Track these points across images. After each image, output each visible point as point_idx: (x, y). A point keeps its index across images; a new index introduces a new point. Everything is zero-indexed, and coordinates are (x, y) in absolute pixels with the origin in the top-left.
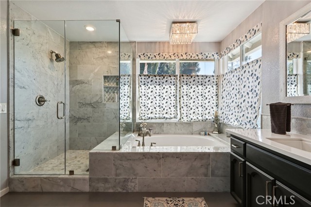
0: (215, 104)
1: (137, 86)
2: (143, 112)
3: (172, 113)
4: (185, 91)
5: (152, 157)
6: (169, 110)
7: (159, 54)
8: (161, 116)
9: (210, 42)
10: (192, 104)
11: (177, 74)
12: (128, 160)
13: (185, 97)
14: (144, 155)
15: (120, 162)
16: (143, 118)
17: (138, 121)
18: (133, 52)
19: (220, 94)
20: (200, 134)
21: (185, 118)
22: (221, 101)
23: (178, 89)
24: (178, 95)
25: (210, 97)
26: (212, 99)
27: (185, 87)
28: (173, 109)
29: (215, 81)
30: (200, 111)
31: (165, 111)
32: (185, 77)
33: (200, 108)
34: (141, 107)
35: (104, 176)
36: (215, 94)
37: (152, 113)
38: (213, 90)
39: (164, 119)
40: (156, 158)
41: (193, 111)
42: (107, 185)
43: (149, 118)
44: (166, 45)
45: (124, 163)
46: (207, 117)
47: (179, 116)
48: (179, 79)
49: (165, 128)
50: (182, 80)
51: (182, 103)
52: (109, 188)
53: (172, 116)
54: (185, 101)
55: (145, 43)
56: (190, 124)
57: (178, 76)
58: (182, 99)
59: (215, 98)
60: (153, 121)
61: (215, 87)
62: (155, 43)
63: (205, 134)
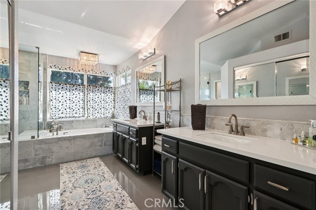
0: (113, 107)
1: (48, 91)
2: (54, 113)
3: (81, 113)
4: (91, 97)
5: (65, 140)
6: (78, 111)
7: (69, 68)
8: (71, 115)
9: (110, 65)
10: (97, 106)
11: (85, 84)
12: (46, 143)
13: (91, 101)
14: (59, 139)
15: (39, 146)
16: (54, 117)
17: (48, 120)
18: (44, 63)
19: (116, 100)
20: (102, 127)
21: (91, 117)
22: (116, 104)
23: (86, 95)
24: (86, 100)
25: (109, 102)
26: (111, 103)
27: (91, 94)
28: (81, 110)
29: (113, 91)
30: (103, 111)
31: (75, 112)
32: (92, 87)
33: (103, 109)
34: (51, 109)
35: (24, 157)
36: (113, 99)
37: (62, 113)
38: (112, 97)
39: (74, 118)
40: (69, 140)
41: (97, 111)
42: (27, 164)
43: (60, 117)
44: (76, 62)
45: (42, 146)
46: (107, 115)
47: (86, 115)
48: (86, 88)
49: (74, 125)
50: (89, 89)
51: (89, 105)
52: (29, 165)
53: (81, 115)
54: (91, 104)
55: (56, 57)
56: (94, 120)
57: (86, 86)
58: (89, 102)
59: (113, 102)
60: (63, 119)
61: (113, 95)
62: (66, 58)
63: (106, 127)
